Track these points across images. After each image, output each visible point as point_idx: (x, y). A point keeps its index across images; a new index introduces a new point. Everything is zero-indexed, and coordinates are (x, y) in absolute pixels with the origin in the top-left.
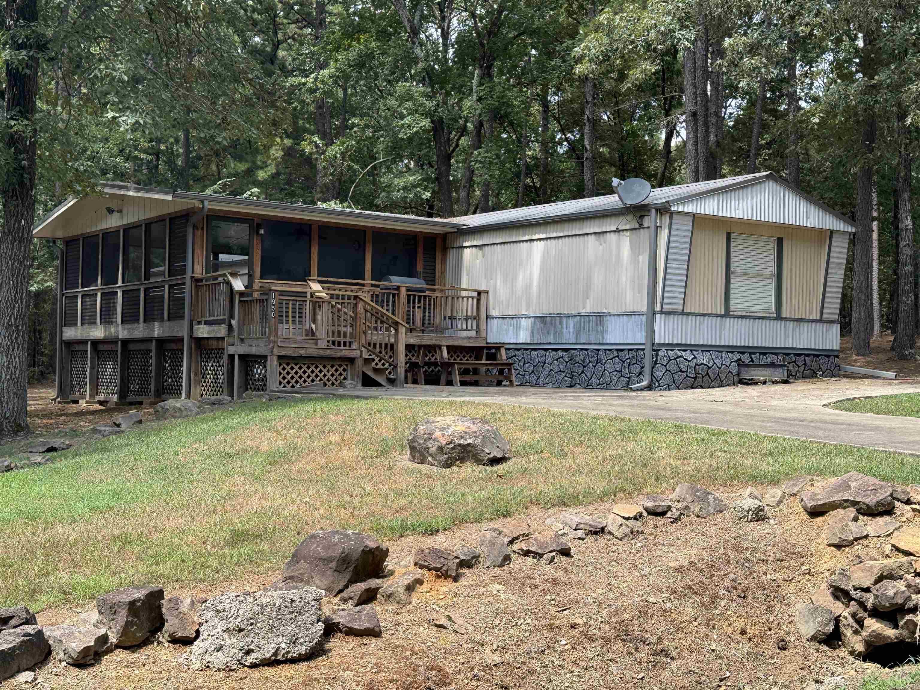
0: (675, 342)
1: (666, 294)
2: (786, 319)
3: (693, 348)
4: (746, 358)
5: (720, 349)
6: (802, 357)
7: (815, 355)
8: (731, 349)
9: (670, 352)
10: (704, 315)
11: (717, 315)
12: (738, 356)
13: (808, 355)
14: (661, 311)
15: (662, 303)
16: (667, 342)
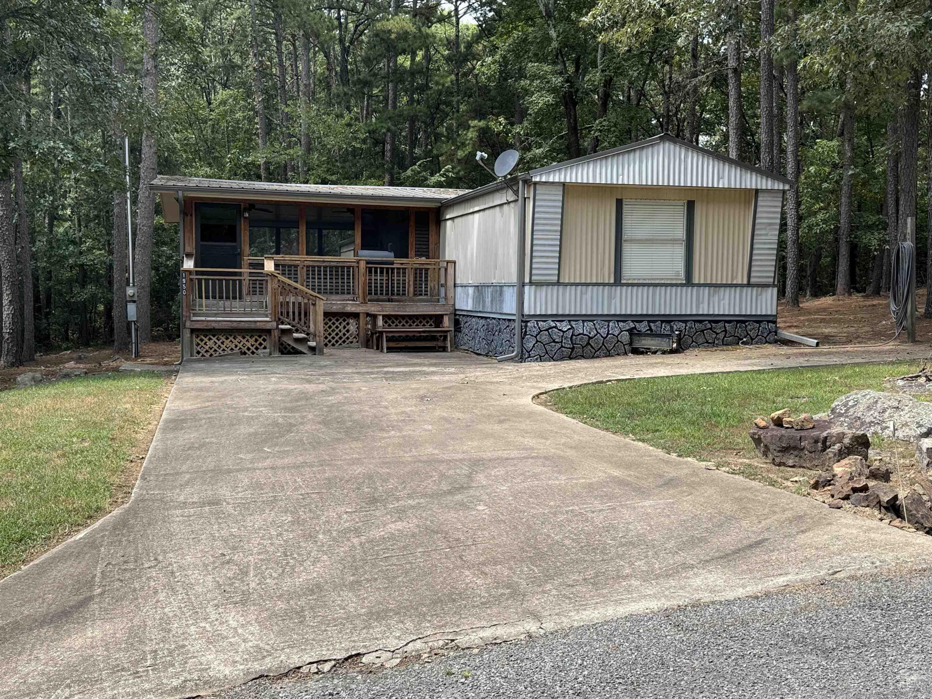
0: (549, 313)
1: (534, 266)
2: (699, 285)
3: (571, 318)
4: (643, 327)
5: (607, 318)
6: (721, 324)
7: (738, 322)
8: (622, 318)
9: (540, 323)
10: (587, 285)
11: (604, 285)
12: (632, 325)
13: (729, 322)
14: (530, 282)
15: (531, 275)
16: (538, 313)
